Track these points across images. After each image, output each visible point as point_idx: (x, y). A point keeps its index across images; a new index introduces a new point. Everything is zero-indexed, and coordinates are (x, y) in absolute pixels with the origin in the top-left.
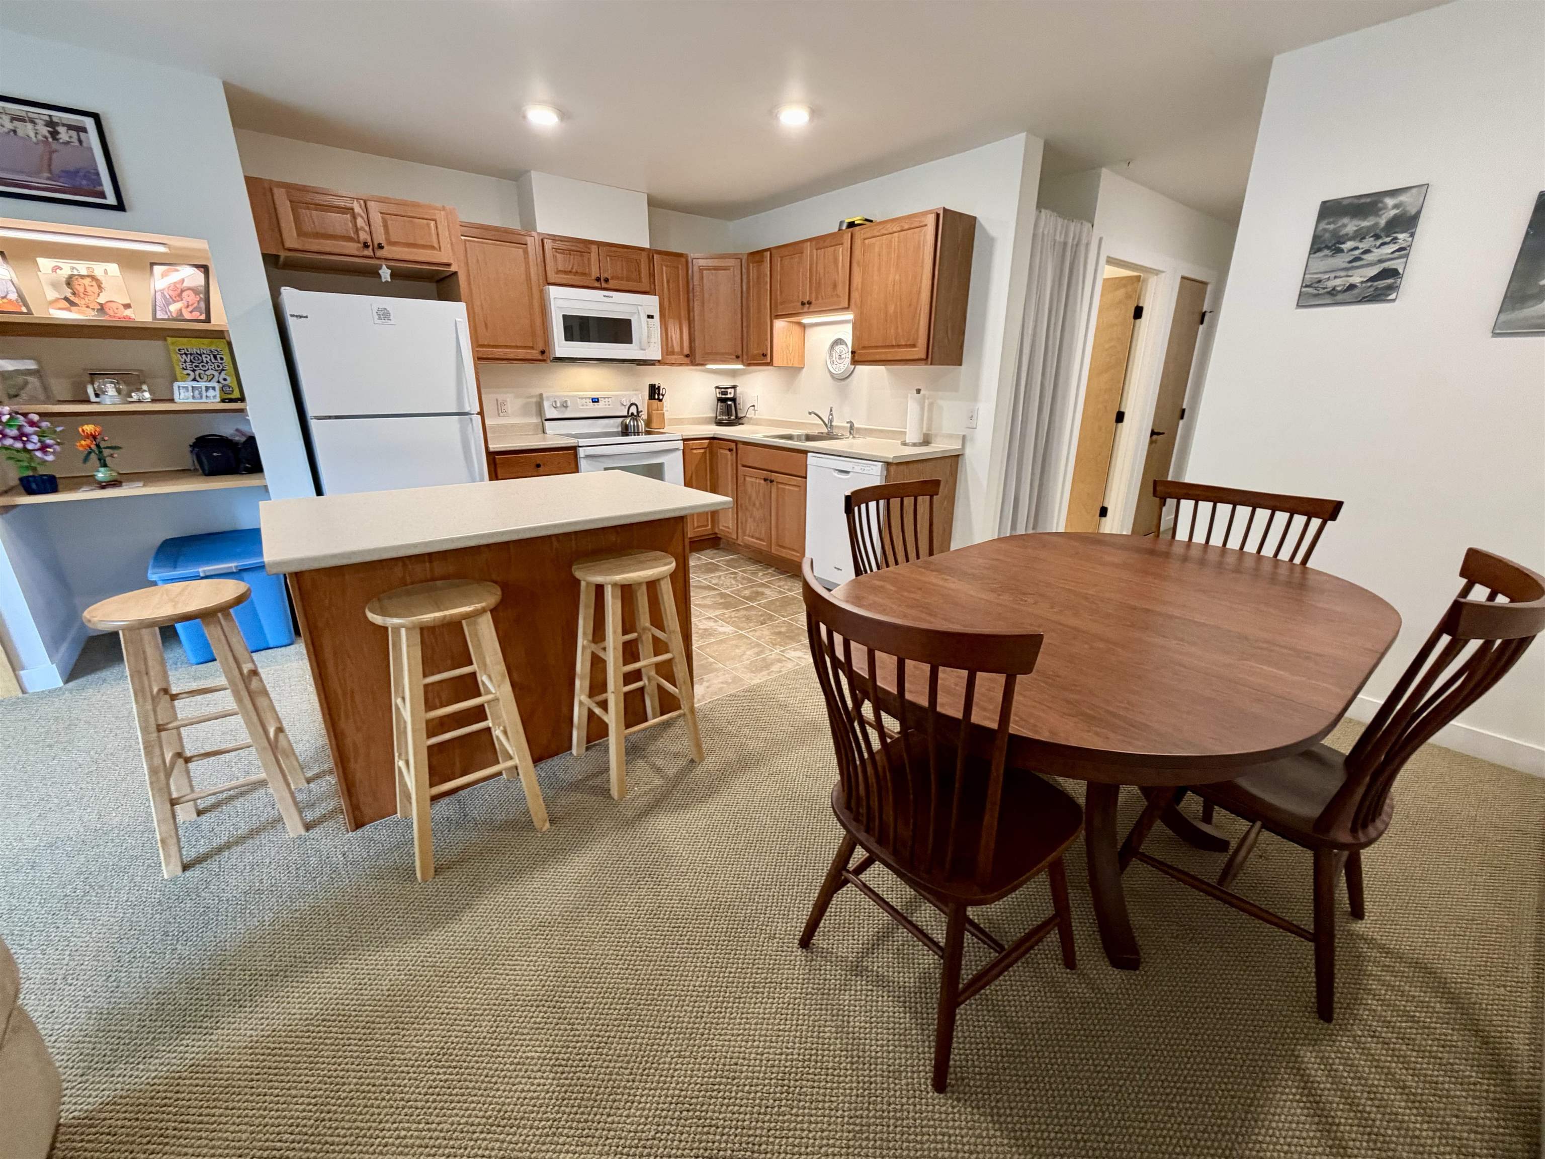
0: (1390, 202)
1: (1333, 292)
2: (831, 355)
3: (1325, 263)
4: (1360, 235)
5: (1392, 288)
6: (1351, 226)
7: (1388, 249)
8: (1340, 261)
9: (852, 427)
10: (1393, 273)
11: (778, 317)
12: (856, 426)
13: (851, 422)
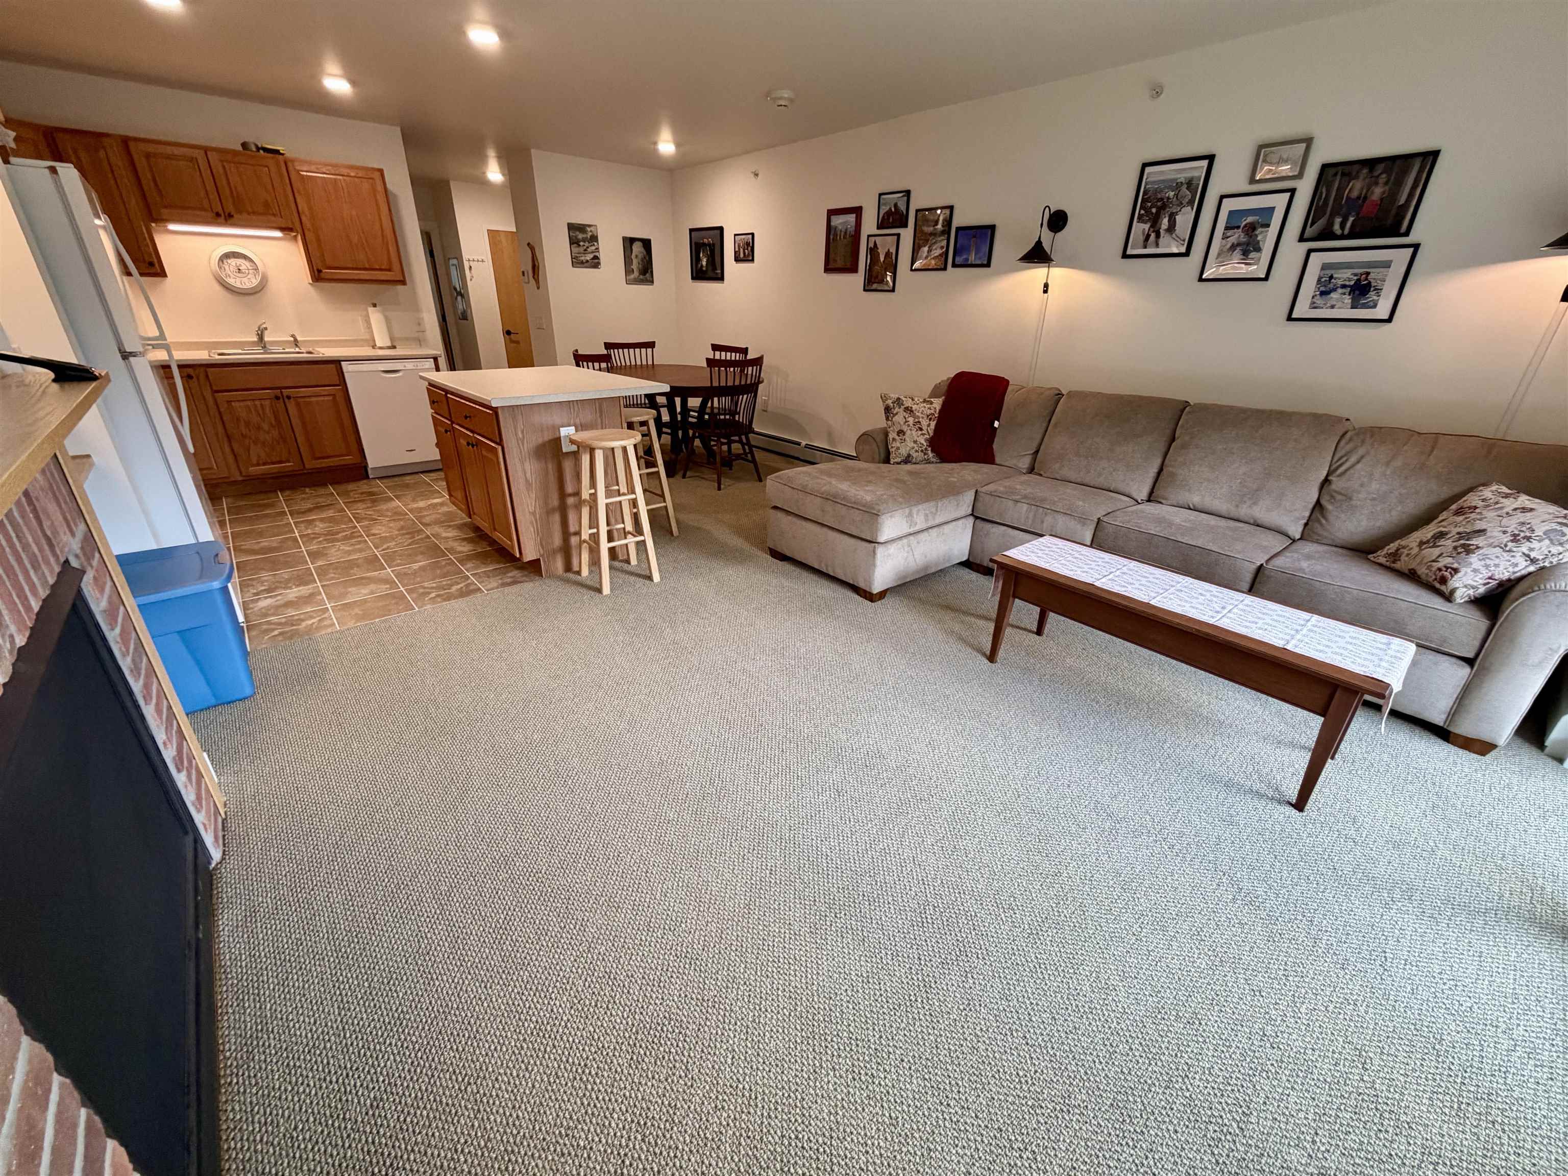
0: (589, 229)
1: (582, 263)
2: (220, 268)
3: (575, 250)
4: (584, 240)
5: (599, 263)
6: (580, 236)
7: (593, 248)
8: (581, 249)
9: (296, 340)
10: (596, 258)
11: (156, 221)
12: (299, 339)
13: (293, 336)
